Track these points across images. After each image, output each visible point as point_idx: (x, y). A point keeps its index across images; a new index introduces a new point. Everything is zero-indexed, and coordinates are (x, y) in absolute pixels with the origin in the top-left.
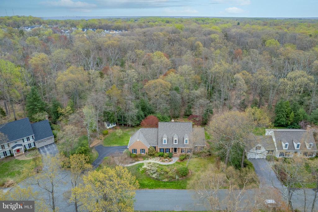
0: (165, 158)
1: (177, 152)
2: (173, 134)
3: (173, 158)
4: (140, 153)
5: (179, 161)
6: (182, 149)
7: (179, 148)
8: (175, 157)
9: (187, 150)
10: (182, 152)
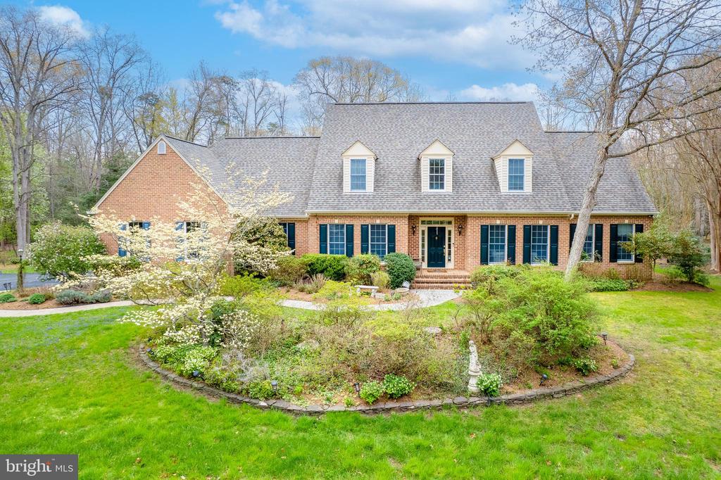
1: (449, 266)
6: (484, 230)
7: (461, 220)
8: (430, 285)
9: (527, 240)
10: (484, 260)
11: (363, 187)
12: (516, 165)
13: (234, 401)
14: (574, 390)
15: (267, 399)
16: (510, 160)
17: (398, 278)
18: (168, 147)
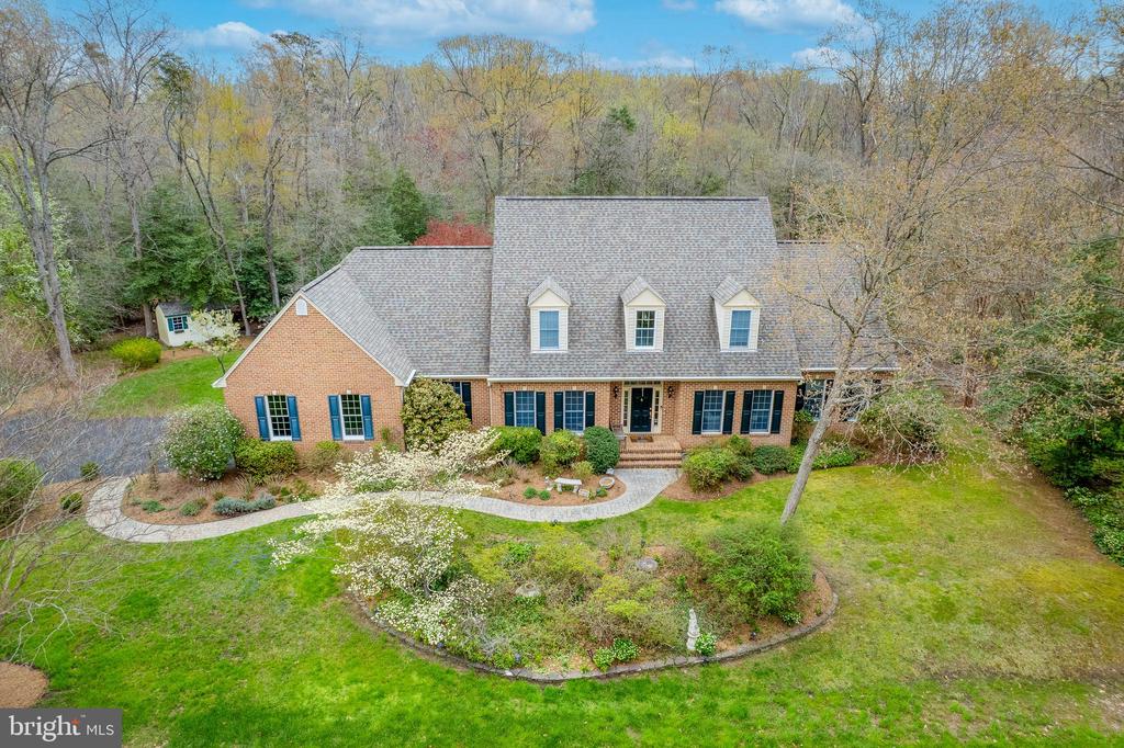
0: (550, 472)
1: (656, 430)
2: (624, 275)
3: (624, 477)
4: (329, 438)
5: (685, 494)
6: (699, 397)
7: (672, 388)
8: (636, 463)
9: (747, 405)
10: (697, 429)
11: (556, 343)
12: (741, 317)
13: (480, 670)
14: (779, 643)
15: (511, 669)
16: (734, 312)
17: (600, 463)
18: (309, 306)
